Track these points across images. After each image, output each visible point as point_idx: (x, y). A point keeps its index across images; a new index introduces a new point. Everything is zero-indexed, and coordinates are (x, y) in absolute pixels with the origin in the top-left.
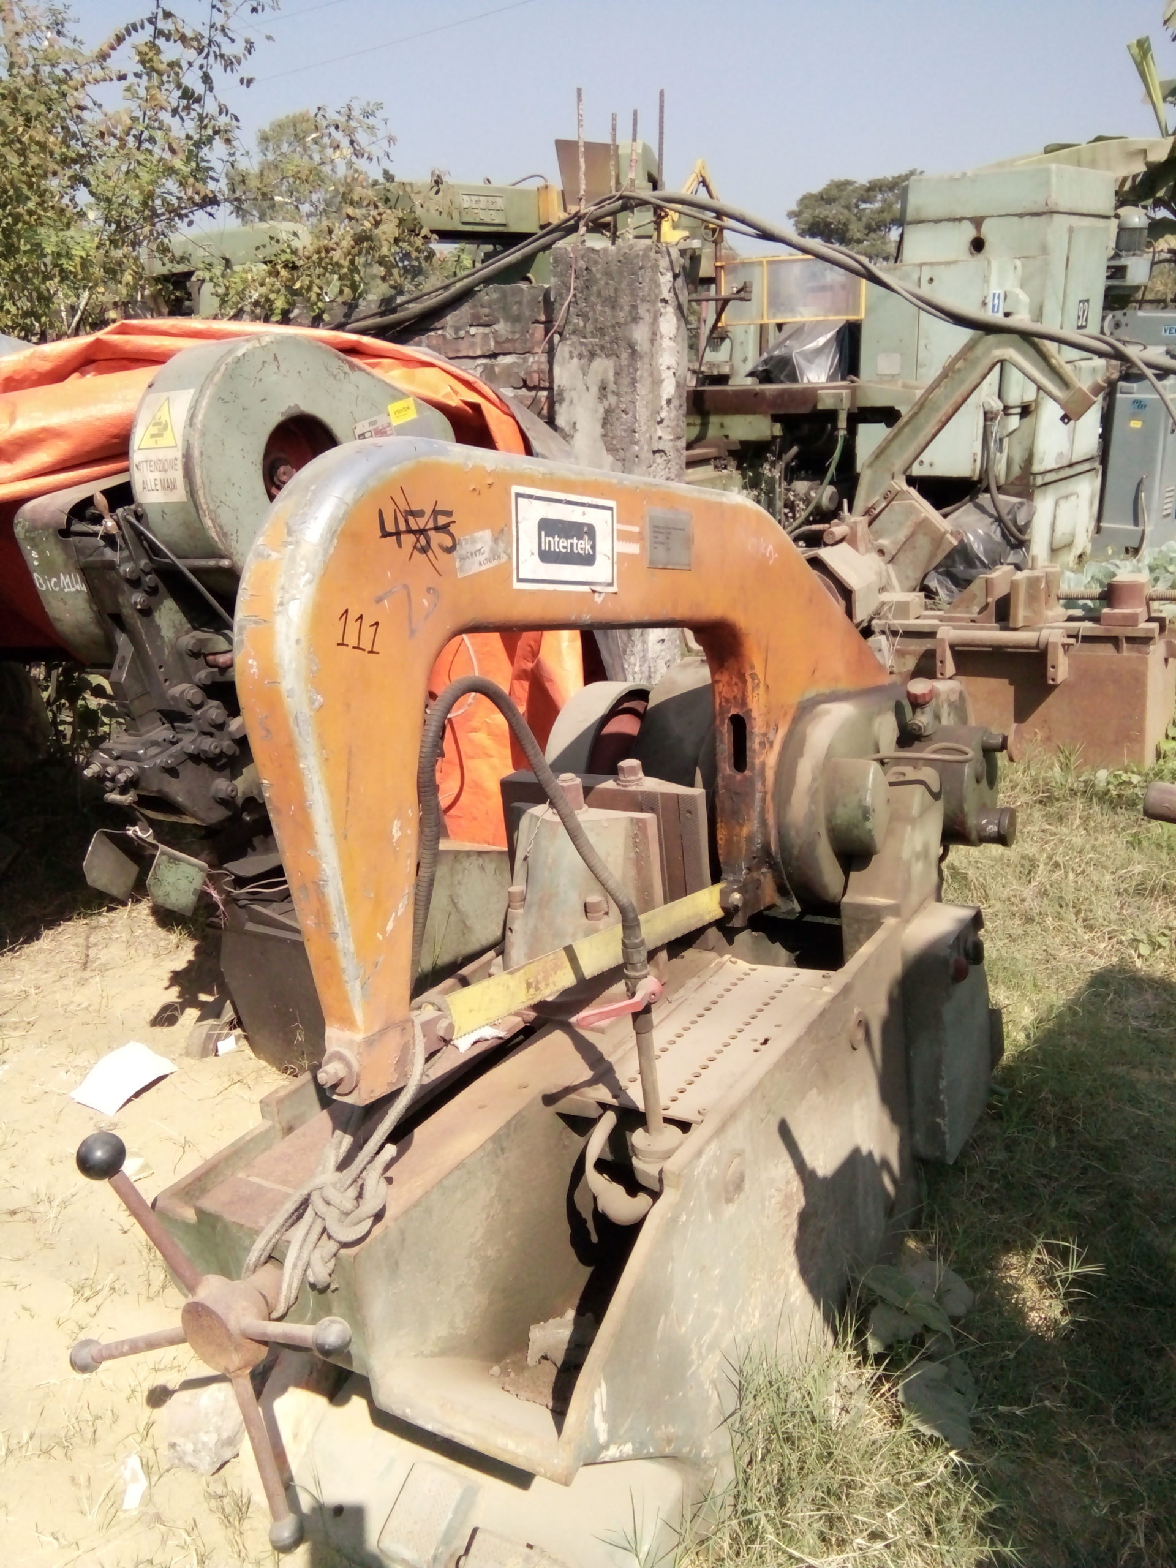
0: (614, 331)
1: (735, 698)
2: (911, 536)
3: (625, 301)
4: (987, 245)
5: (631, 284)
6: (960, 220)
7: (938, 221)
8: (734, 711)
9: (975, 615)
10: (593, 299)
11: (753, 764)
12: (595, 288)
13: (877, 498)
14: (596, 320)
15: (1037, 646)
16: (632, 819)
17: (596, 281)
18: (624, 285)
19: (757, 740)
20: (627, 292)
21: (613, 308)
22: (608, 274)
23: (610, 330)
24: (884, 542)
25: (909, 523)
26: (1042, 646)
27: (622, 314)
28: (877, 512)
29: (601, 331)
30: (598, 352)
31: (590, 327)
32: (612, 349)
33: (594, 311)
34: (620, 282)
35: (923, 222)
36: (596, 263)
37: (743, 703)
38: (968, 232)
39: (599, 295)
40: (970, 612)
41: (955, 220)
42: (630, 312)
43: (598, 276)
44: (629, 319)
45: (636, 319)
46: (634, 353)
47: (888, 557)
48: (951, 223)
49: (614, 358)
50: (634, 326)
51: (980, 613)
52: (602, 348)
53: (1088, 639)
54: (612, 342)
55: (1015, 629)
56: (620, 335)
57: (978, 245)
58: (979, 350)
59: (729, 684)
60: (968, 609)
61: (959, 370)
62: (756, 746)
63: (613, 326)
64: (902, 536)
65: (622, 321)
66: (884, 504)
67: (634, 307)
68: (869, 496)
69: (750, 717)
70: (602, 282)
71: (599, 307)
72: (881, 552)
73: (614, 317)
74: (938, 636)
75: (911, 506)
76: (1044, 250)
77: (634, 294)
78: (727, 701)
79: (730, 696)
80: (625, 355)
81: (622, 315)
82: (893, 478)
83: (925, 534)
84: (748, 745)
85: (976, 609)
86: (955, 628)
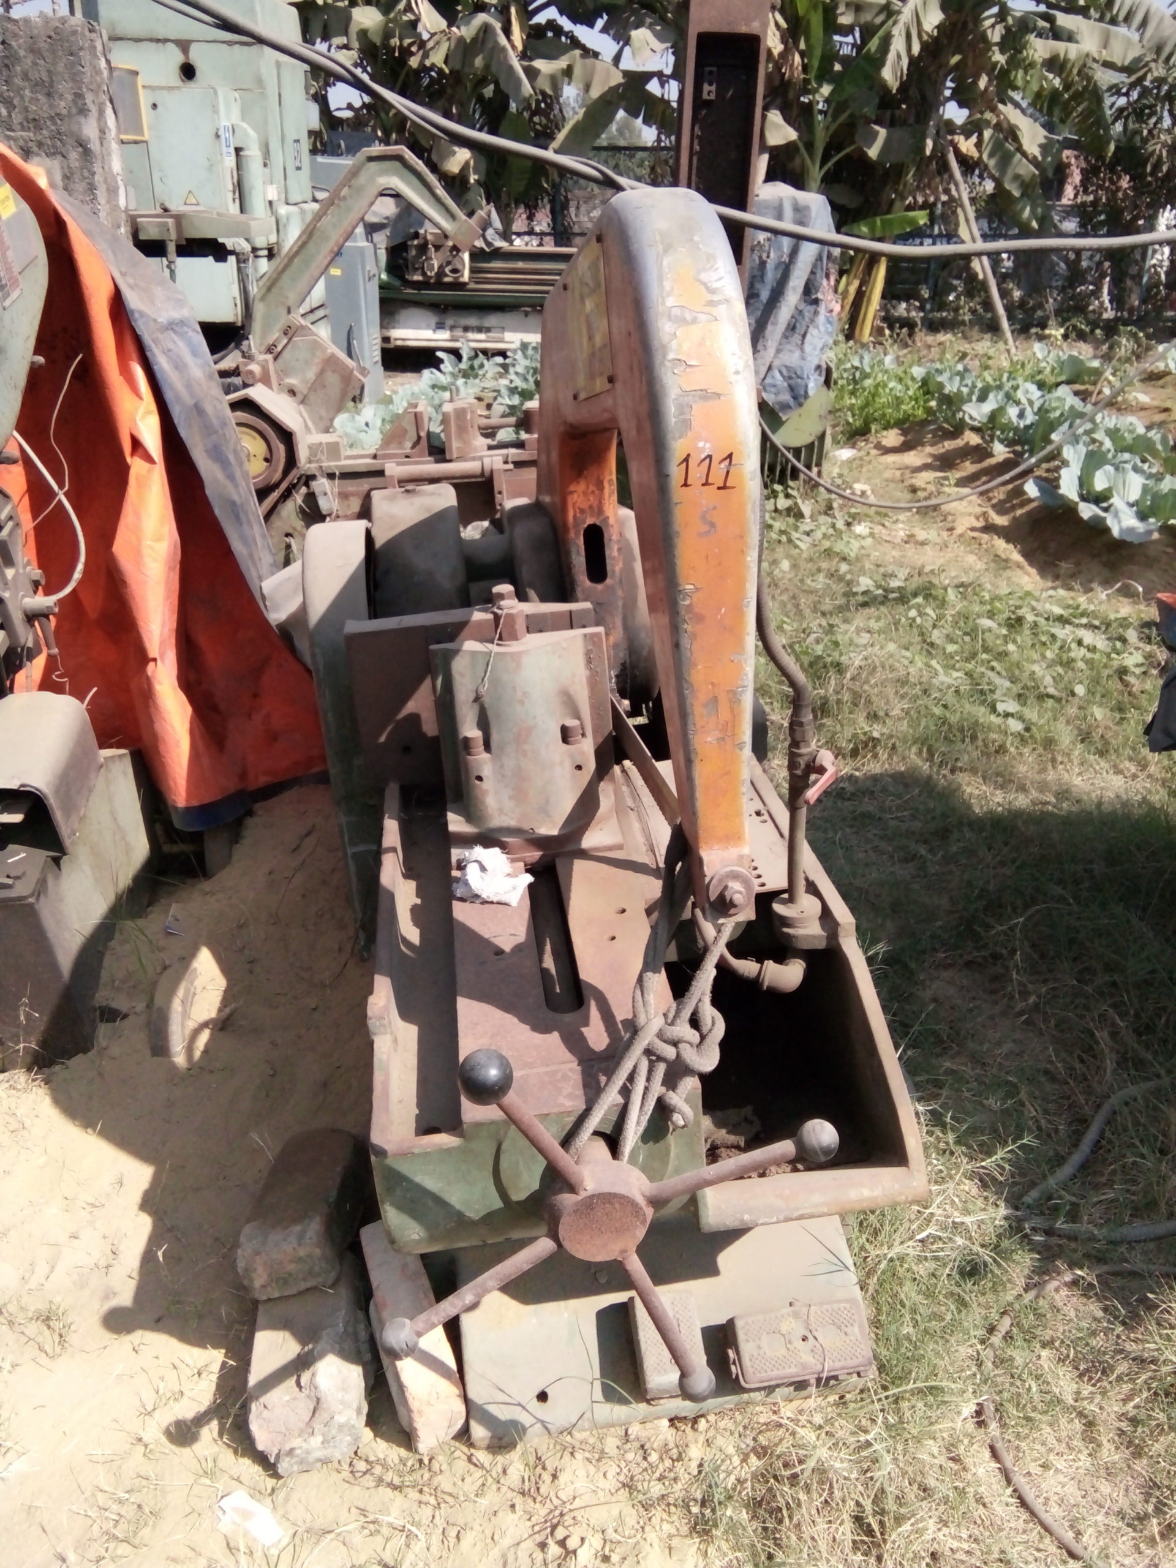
0: (55, 124)
1: (591, 507)
2: (321, 373)
3: (64, 87)
4: (198, 73)
5: (70, 66)
6: (166, 41)
7: (138, 40)
8: (590, 521)
9: (408, 451)
10: (18, 81)
11: (613, 571)
12: (18, 68)
13: (277, 335)
14: (26, 109)
15: (482, 474)
16: (585, 635)
17: (18, 59)
18: (60, 67)
19: (616, 547)
20: (66, 76)
21: (49, 95)
22: (33, 51)
23: (49, 123)
24: (292, 381)
25: (317, 360)
26: (487, 474)
27: (63, 104)
28: (279, 348)
29: (35, 123)
30: (35, 149)
31: (17, 118)
32: (54, 147)
33: (22, 98)
34: (54, 64)
35: (121, 39)
36: (16, 36)
37: (600, 511)
38: (176, 58)
39: (26, 76)
40: (402, 448)
41: (158, 41)
42: (74, 102)
43: (22, 53)
44: (74, 110)
45: (83, 111)
46: (86, 153)
47: (300, 397)
48: (154, 45)
49: (59, 157)
50: (82, 120)
51: (413, 447)
52: (40, 144)
53: (518, 464)
54: (52, 138)
55: (450, 461)
56: (63, 129)
57: (188, 72)
58: (362, 178)
59: (585, 493)
60: (400, 444)
61: (345, 198)
62: (615, 553)
63: (52, 118)
64: (311, 374)
65: (64, 112)
66: (285, 341)
67: (79, 96)
68: (265, 333)
69: (607, 524)
70: (29, 61)
71: (27, 92)
72: (292, 392)
73: (51, 106)
74: (387, 473)
75: (316, 342)
76: (260, 82)
77: (76, 78)
78: (582, 511)
79: (585, 506)
80: (74, 155)
81: (62, 106)
82: (289, 312)
83: (334, 371)
84: (607, 553)
85: (409, 444)
86: (399, 464)
